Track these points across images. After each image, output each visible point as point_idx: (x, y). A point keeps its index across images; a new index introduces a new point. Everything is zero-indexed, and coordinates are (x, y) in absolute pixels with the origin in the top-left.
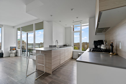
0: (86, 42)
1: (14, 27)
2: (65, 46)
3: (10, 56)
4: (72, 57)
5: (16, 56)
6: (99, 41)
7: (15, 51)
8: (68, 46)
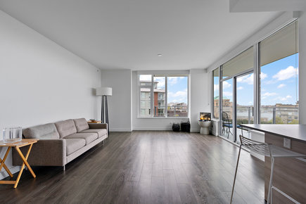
1: (206, 70)
3: (199, 133)
5: (211, 134)
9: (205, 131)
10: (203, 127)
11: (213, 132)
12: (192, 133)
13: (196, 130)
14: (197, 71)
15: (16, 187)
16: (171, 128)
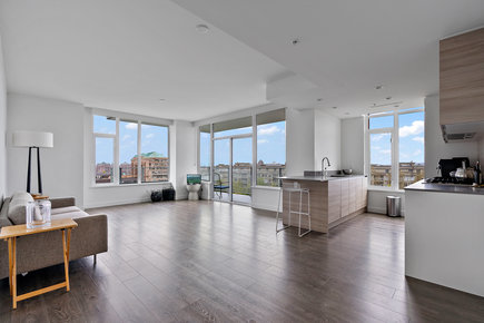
0: (411, 164)
1: (193, 123)
2: (342, 173)
3: (187, 199)
4: (366, 208)
5: (200, 199)
6: (454, 159)
7: (198, 186)
8: (354, 174)
9: (196, 196)
10: (193, 191)
11: (204, 196)
12: (179, 200)
13: (182, 196)
14: (181, 122)
15: (68, 289)
16: (149, 198)
